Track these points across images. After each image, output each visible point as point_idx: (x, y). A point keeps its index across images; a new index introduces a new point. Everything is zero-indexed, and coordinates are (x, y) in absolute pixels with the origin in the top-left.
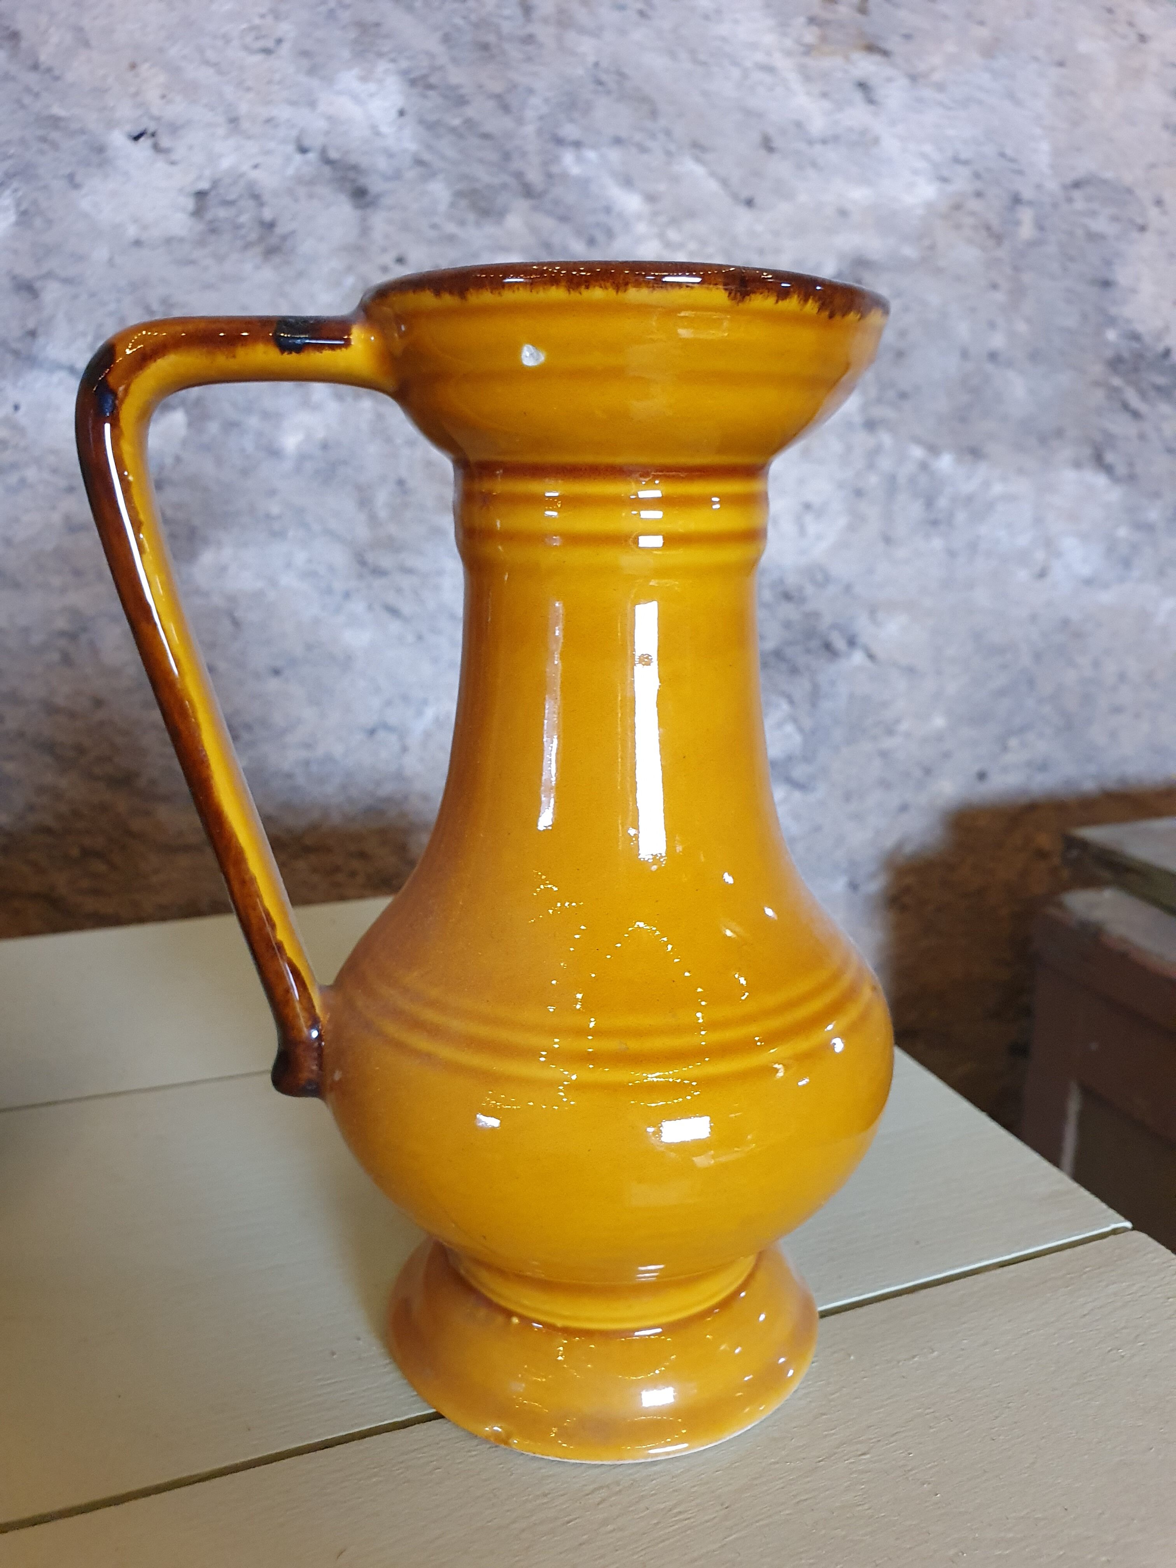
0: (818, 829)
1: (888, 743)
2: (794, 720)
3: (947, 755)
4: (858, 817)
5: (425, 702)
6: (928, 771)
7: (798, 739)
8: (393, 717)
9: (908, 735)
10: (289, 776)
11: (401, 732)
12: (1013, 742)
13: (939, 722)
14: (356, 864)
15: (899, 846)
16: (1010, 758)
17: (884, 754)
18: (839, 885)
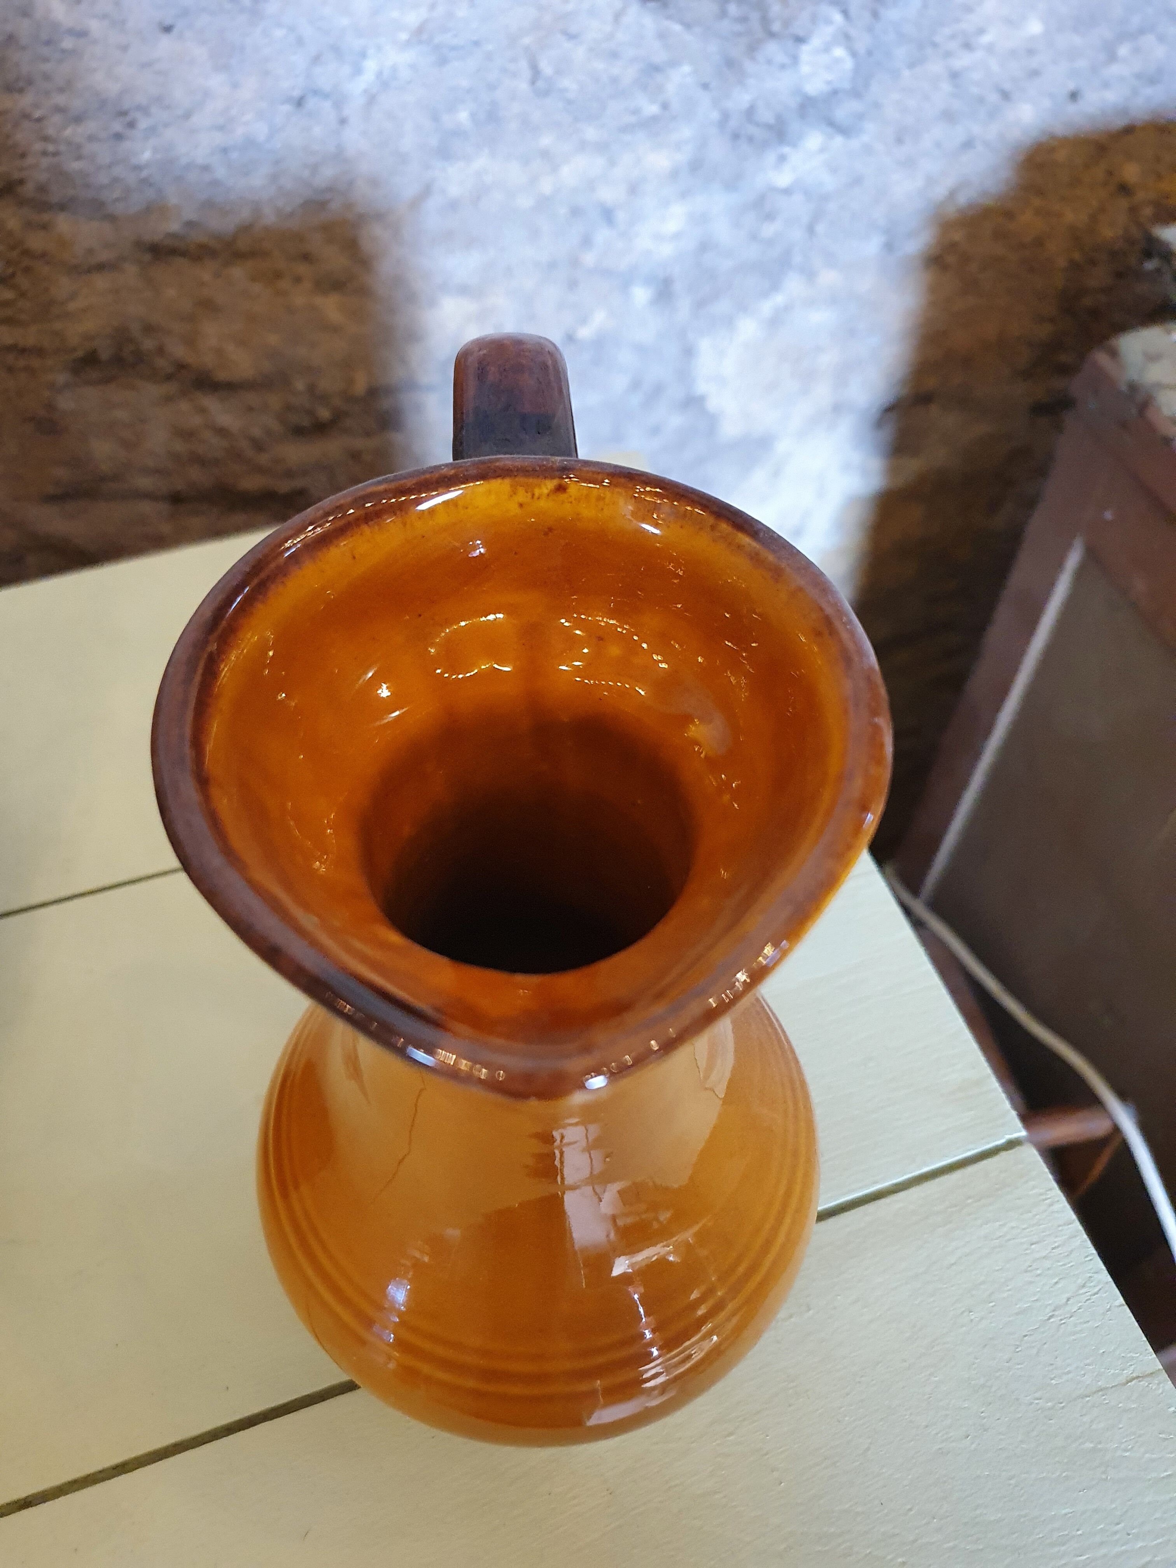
0: (857, 181)
1: (963, 60)
2: (846, 39)
3: (1035, 73)
4: (909, 163)
5: (363, 55)
6: (1006, 96)
7: (849, 64)
8: (324, 77)
9: (990, 49)
10: (206, 168)
11: (339, 100)
12: (1123, 50)
13: (1035, 27)
14: (302, 269)
15: (952, 194)
16: (1115, 69)
17: (955, 76)
18: (872, 246)
